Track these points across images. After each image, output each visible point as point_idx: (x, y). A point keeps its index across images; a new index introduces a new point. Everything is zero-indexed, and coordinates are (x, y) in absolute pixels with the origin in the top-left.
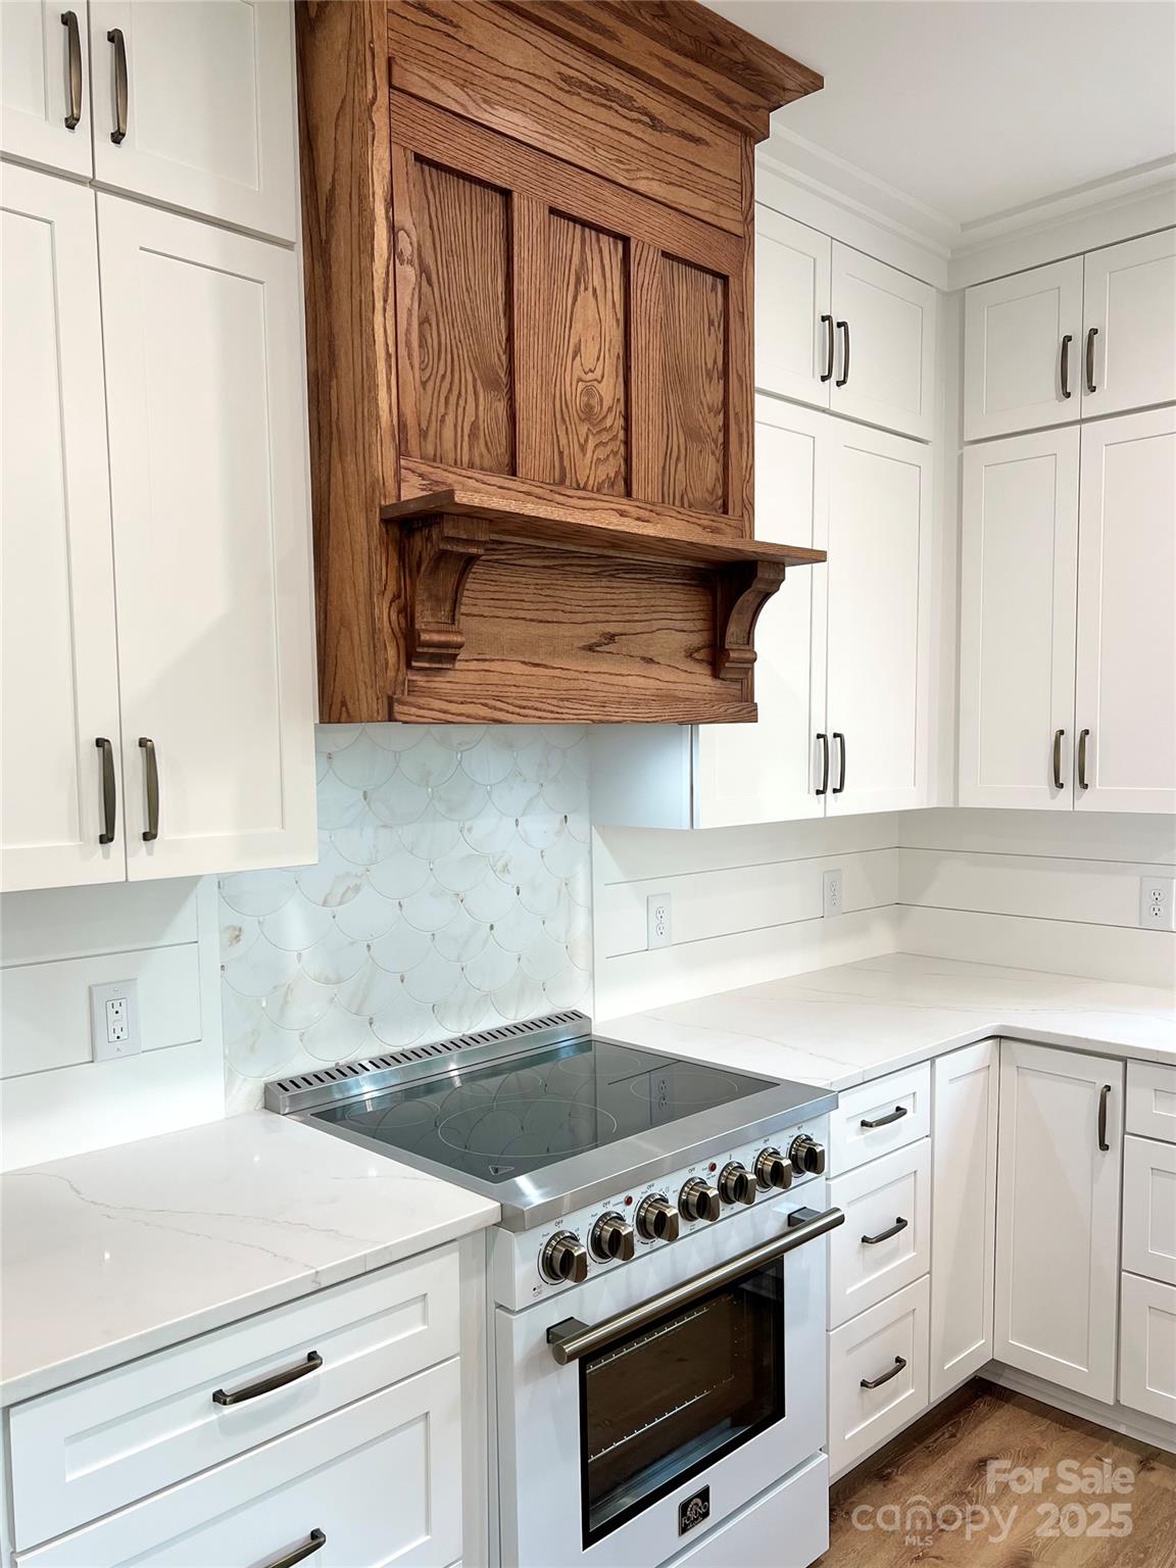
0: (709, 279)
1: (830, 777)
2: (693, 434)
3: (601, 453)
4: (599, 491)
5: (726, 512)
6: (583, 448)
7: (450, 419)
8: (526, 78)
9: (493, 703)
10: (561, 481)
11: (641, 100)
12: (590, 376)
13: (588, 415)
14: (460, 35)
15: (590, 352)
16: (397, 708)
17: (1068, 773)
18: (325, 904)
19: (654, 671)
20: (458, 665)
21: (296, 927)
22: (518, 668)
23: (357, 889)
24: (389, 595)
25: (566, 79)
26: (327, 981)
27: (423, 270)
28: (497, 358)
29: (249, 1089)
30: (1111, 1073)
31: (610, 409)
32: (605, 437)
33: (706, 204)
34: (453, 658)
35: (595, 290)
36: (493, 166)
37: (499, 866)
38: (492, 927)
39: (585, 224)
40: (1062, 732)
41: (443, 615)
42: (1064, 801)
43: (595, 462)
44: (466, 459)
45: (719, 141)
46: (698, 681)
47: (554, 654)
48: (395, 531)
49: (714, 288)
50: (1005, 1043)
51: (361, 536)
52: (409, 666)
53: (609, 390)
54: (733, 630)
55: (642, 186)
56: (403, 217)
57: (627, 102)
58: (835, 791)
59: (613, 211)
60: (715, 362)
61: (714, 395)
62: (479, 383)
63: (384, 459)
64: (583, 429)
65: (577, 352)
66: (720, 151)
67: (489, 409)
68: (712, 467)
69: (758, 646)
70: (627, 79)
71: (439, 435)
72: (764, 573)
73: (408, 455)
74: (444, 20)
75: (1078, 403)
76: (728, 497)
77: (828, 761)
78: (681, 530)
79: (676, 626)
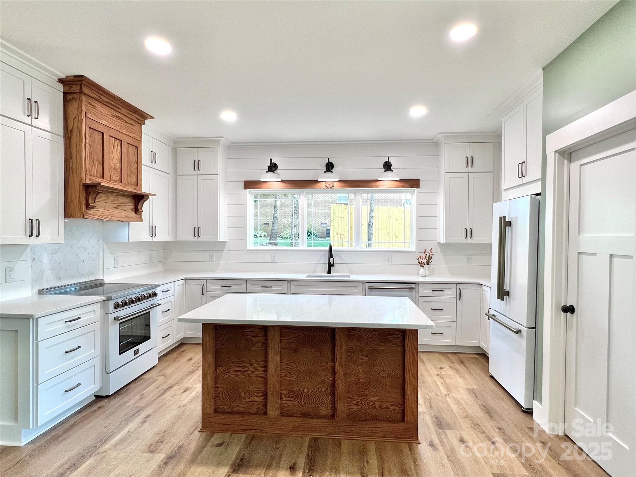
0: (135, 147)
1: (153, 234)
2: (132, 173)
3: (117, 175)
4: (116, 181)
5: (137, 186)
6: (114, 174)
7: (93, 169)
8: (106, 115)
9: (99, 216)
10: (110, 180)
11: (124, 118)
12: (116, 163)
13: (115, 169)
14: (96, 109)
15: (115, 158)
16: (85, 216)
17: (196, 234)
18: (51, 254)
19: (125, 212)
20: (95, 209)
21: (45, 259)
22: (104, 211)
23: (58, 252)
24: (84, 197)
25: (113, 115)
26: (51, 270)
27: (90, 145)
28: (101, 159)
29: (36, 290)
30: (204, 282)
31: (118, 168)
32: (118, 173)
33: (134, 135)
34: (94, 208)
35: (116, 149)
36: (102, 129)
37: (85, 249)
38: (84, 261)
39: (115, 138)
40: (195, 227)
41: (93, 201)
43: (116, 177)
44: (95, 176)
45: (136, 125)
46: (133, 214)
47: (109, 208)
48: (85, 187)
49: (135, 149)
50: (187, 280)
51: (77, 187)
52: (87, 209)
53: (118, 165)
54: (139, 207)
55: (124, 132)
56: (87, 137)
57: (122, 119)
58: (154, 236)
59: (120, 136)
60: (135, 161)
61: (135, 166)
62: (98, 164)
63: (83, 175)
64: (114, 171)
65: (113, 158)
66: (137, 126)
67: (99, 168)
68: (135, 178)
69: (143, 209)
70: (122, 115)
71: (91, 171)
72: (145, 197)
73: (87, 175)
74: (93, 106)
75: (197, 172)
76: (138, 183)
77: (153, 231)
78: (130, 189)
79: (129, 205)
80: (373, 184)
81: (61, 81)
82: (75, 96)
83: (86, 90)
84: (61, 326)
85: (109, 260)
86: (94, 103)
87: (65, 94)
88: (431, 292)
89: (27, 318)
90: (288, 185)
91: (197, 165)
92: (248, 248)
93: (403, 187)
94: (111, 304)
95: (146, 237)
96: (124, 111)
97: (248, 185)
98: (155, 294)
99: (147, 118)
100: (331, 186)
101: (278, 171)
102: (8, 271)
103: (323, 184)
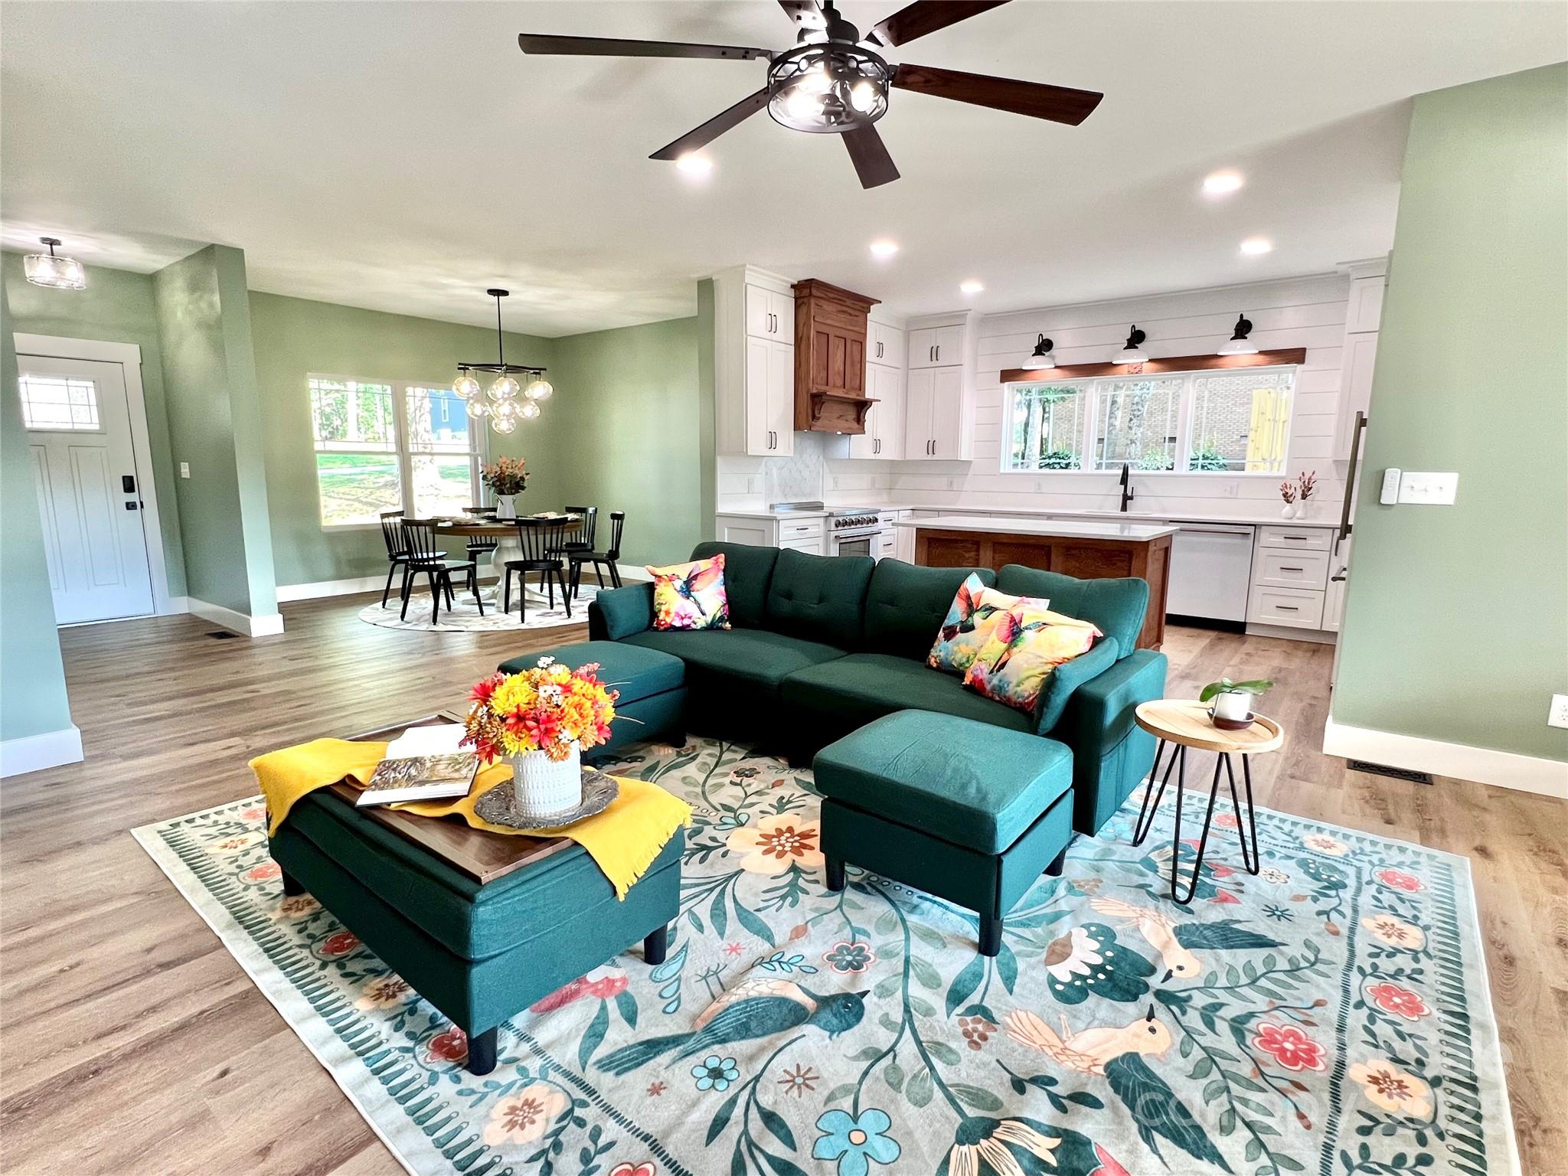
0: (859, 343)
1: (877, 449)
2: (855, 374)
3: (840, 380)
4: (840, 387)
5: (861, 392)
6: (837, 380)
7: (819, 377)
8: (832, 313)
9: (824, 427)
10: (834, 386)
11: (848, 312)
12: (839, 365)
13: (839, 373)
14: (823, 309)
15: (839, 361)
16: (811, 428)
17: (930, 450)
18: (781, 468)
19: (848, 422)
20: (820, 421)
21: (776, 472)
22: (828, 421)
23: (786, 466)
24: (810, 408)
25: (838, 311)
27: (817, 350)
28: (826, 365)
29: (768, 505)
32: (841, 377)
33: (859, 329)
34: (819, 419)
35: (840, 349)
36: (828, 330)
37: (808, 466)
39: (839, 337)
40: (929, 440)
41: (819, 412)
42: (929, 457)
43: (839, 382)
44: (821, 384)
45: (861, 316)
46: (855, 425)
47: (832, 418)
48: (812, 397)
49: (860, 345)
50: (914, 511)
51: (804, 397)
52: (813, 420)
53: (842, 369)
54: (862, 415)
55: (849, 328)
56: (814, 342)
57: (846, 313)
58: (878, 453)
59: (844, 334)
60: (859, 359)
61: (859, 366)
62: (823, 370)
63: (811, 385)
64: (838, 376)
65: (837, 361)
66: (861, 318)
67: (824, 374)
68: (858, 383)
69: (866, 418)
70: (846, 308)
71: (818, 379)
72: (869, 404)
73: (814, 384)
74: (821, 306)
75: (935, 363)
76: (861, 387)
77: (877, 443)
78: (853, 396)
79: (851, 414)
80: (1214, 362)
81: (793, 286)
82: (805, 300)
83: (815, 292)
84: (794, 531)
85: (829, 483)
86: (821, 302)
87: (796, 298)
88: (1283, 540)
89: (771, 519)
90: (1067, 373)
91: (934, 353)
92: (1002, 471)
93: (1271, 363)
94: (833, 521)
95: (869, 455)
96: (849, 302)
97: (1008, 375)
98: (876, 520)
99: (873, 304)
100: (1137, 370)
101: (1053, 351)
102: (750, 482)
103: (1125, 369)
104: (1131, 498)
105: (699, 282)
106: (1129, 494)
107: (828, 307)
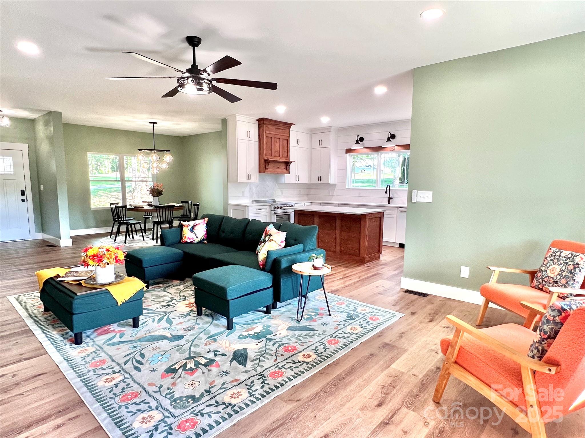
1: (298, 178)
2: (285, 152)
4: (278, 157)
5: (287, 158)
7: (268, 154)
8: (273, 129)
9: (270, 172)
10: (275, 156)
13: (277, 151)
14: (269, 128)
15: (277, 147)
16: (265, 172)
17: (320, 180)
19: (282, 170)
20: (268, 169)
21: (254, 189)
22: (272, 170)
24: (264, 165)
25: (276, 129)
26: (256, 194)
27: (267, 143)
28: (271, 149)
32: (278, 153)
33: (286, 134)
35: (277, 143)
36: (271, 136)
37: (268, 186)
39: (277, 138)
40: (319, 176)
41: (267, 166)
42: (320, 182)
43: (277, 155)
44: (269, 156)
46: (285, 171)
47: (274, 168)
48: (265, 161)
49: (287, 141)
50: (312, 203)
51: (262, 161)
52: (265, 169)
53: (278, 149)
54: (288, 167)
55: (281, 134)
56: (265, 141)
57: (280, 129)
58: (298, 181)
59: (279, 137)
60: (287, 146)
61: (286, 149)
63: (264, 156)
66: (287, 130)
67: (270, 152)
68: (286, 154)
69: (290, 168)
70: (280, 127)
72: (290, 163)
73: (266, 156)
75: (321, 146)
76: (288, 156)
78: (283, 160)
79: (283, 166)
81: (257, 120)
82: (262, 125)
83: (265, 122)
84: (255, 211)
85: (279, 192)
86: (268, 126)
87: (259, 125)
89: (246, 206)
90: (368, 150)
91: (320, 142)
92: (347, 188)
94: (273, 207)
95: (294, 182)
96: (281, 125)
97: (349, 151)
99: (292, 125)
100: (393, 149)
101: (364, 142)
102: (243, 192)
103: (388, 149)
104: (392, 198)
105: (222, 119)
106: (391, 197)
107: (271, 127)
